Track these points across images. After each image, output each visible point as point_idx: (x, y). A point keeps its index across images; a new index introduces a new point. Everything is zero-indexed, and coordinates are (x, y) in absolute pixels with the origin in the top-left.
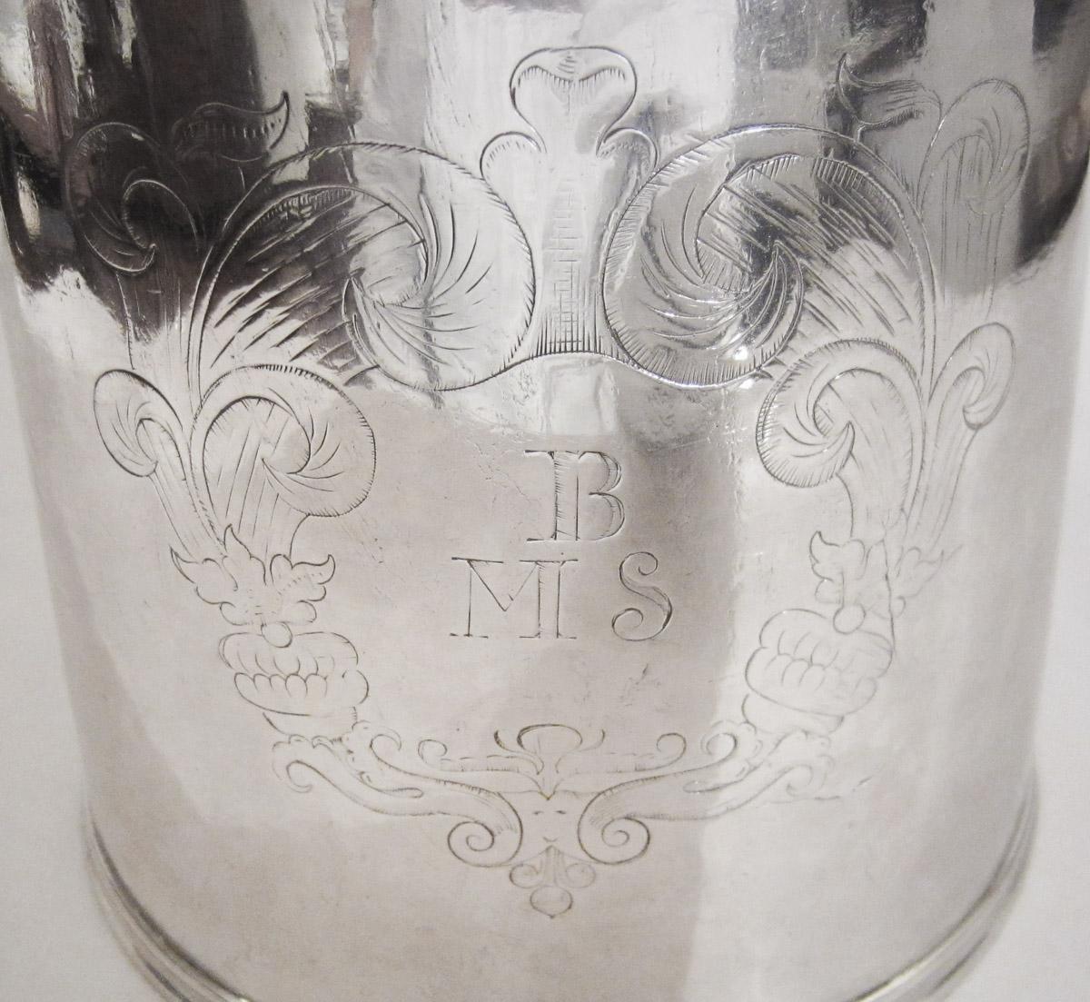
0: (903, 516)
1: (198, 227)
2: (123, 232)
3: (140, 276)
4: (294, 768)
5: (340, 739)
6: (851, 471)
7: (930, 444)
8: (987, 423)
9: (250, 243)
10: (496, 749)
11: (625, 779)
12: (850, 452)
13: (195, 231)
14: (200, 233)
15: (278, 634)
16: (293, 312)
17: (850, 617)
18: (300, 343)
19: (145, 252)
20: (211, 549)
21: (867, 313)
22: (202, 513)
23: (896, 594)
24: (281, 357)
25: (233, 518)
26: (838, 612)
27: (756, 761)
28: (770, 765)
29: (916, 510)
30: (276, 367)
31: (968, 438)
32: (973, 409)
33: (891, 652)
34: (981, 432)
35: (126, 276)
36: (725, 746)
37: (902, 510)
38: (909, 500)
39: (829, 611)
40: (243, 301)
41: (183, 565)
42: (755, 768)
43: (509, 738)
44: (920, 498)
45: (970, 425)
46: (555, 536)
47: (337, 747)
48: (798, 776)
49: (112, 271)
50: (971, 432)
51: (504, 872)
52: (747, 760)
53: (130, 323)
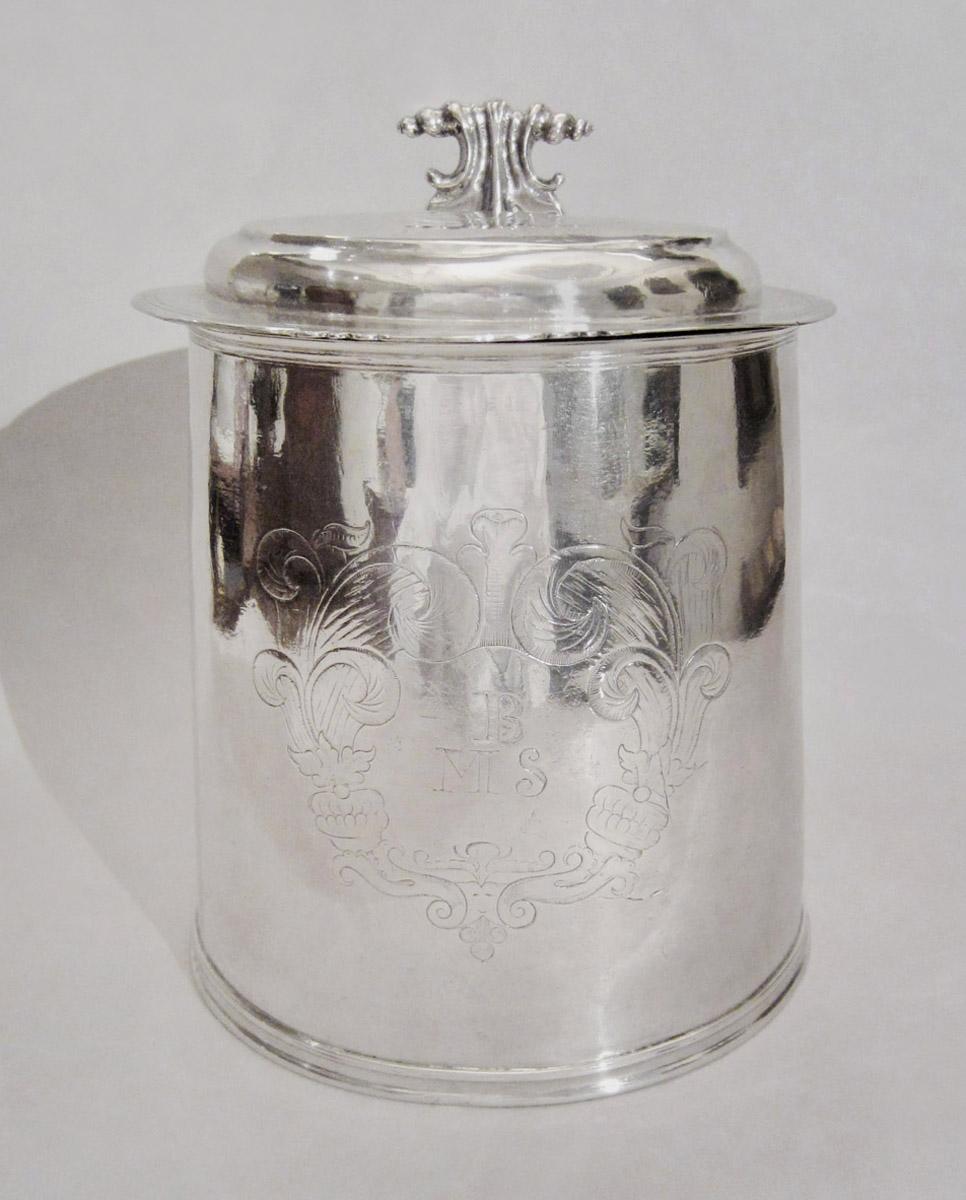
0: (669, 741)
1: (322, 579)
2: (283, 580)
3: (288, 603)
4: (345, 871)
5: (372, 851)
6: (638, 714)
7: (682, 705)
8: (718, 696)
9: (346, 589)
10: (454, 856)
11: (523, 876)
12: (637, 705)
13: (320, 581)
14: (322, 583)
15: (342, 791)
16: (365, 622)
17: (642, 794)
18: (367, 637)
19: (293, 591)
20: (310, 744)
21: (641, 636)
22: (308, 726)
23: (667, 783)
24: (357, 644)
25: (324, 728)
26: (635, 790)
27: (594, 871)
28: (601, 875)
29: (677, 739)
30: (355, 649)
31: (704, 705)
32: (706, 688)
33: (667, 816)
34: (714, 703)
35: (279, 601)
36: (575, 860)
37: (668, 738)
38: (672, 732)
39: (631, 788)
40: (340, 616)
41: (294, 755)
42: (593, 875)
43: (461, 850)
44: (678, 732)
45: (706, 697)
46: (487, 738)
47: (370, 856)
48: (617, 883)
49: (272, 599)
50: (706, 701)
51: (456, 931)
52: (589, 870)
53: (279, 625)
